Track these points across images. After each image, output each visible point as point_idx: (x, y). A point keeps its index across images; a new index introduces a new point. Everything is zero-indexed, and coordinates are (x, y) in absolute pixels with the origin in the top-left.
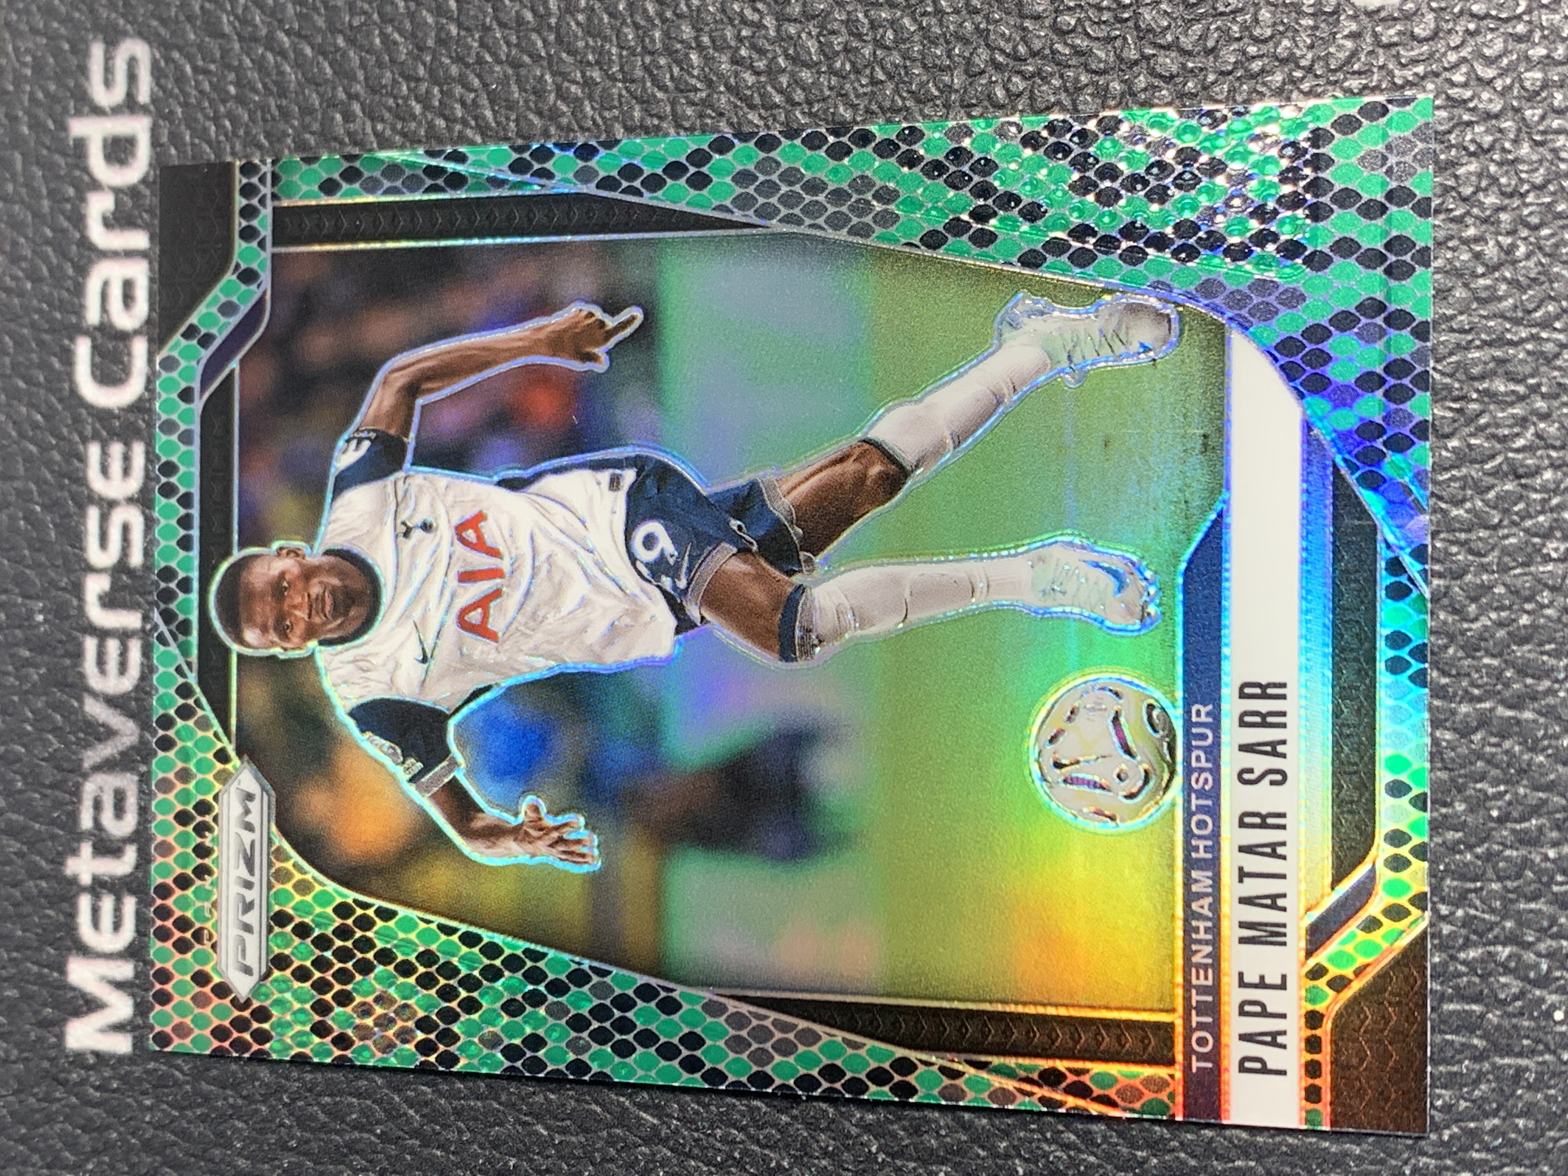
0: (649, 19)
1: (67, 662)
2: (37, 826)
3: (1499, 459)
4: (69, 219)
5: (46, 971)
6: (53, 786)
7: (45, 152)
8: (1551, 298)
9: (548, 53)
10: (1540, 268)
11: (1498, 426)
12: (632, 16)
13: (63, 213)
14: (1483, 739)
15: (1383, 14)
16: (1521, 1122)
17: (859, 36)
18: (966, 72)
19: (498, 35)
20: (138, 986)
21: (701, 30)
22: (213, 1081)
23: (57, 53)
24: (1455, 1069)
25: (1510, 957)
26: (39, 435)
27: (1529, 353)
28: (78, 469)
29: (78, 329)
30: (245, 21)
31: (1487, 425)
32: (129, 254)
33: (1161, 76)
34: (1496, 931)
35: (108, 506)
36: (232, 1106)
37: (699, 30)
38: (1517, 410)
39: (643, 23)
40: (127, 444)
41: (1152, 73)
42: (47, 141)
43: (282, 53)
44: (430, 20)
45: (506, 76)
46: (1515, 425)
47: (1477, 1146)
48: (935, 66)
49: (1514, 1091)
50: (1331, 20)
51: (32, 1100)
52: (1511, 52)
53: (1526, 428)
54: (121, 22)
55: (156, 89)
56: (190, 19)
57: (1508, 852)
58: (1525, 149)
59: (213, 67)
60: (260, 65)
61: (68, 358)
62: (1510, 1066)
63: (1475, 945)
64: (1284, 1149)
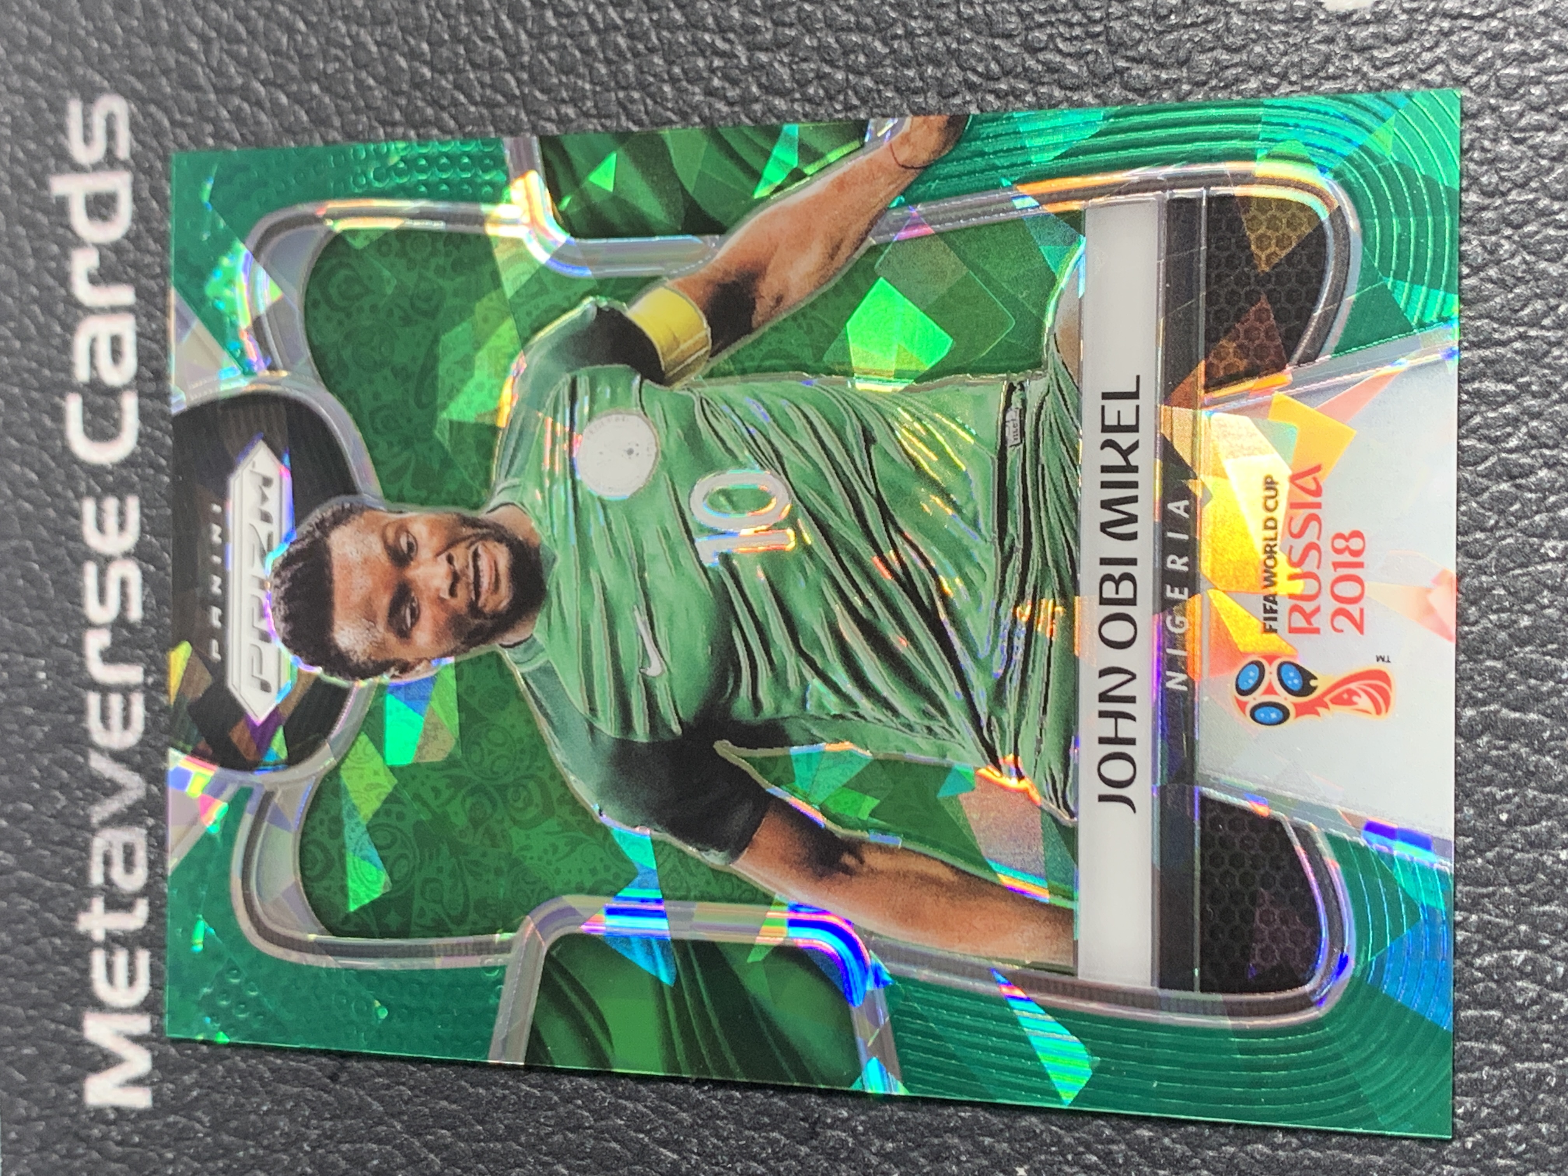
0: (620, 53)
1: (71, 718)
2: (48, 884)
3: (1493, 460)
4: (54, 277)
5: (63, 1027)
6: (62, 843)
7: (27, 211)
8: (1537, 296)
9: (522, 92)
10: (1524, 267)
11: (1489, 427)
12: (604, 52)
13: (49, 271)
14: (1488, 742)
15: (1355, 17)
16: (1544, 1128)
17: (832, 63)
18: (939, 94)
19: (472, 76)
20: (155, 1040)
21: (674, 62)
22: (235, 1132)
23: (36, 113)
24: (1476, 1075)
25: (1525, 962)
26: (32, 492)
27: (1516, 352)
28: (74, 526)
29: (68, 387)
30: (220, 72)
31: (1479, 427)
32: (114, 310)
33: (1135, 90)
34: (1511, 935)
35: (104, 562)
36: (253, 1157)
37: (671, 63)
38: (1509, 409)
39: (615, 58)
40: (122, 500)
41: (1125, 86)
42: (28, 199)
43: (259, 104)
44: (403, 63)
45: (481, 116)
46: (1508, 425)
47: (1500, 1152)
48: (908, 89)
49: (1536, 1096)
50: (1303, 25)
51: (55, 1157)
52: (1486, 50)
53: (1517, 428)
54: (97, 78)
55: (135, 144)
56: (166, 72)
57: (1518, 856)
58: (1505, 146)
59: (190, 120)
60: (237, 116)
61: (58, 415)
62: (1530, 1071)
63: (1490, 950)
64: (1307, 1162)
